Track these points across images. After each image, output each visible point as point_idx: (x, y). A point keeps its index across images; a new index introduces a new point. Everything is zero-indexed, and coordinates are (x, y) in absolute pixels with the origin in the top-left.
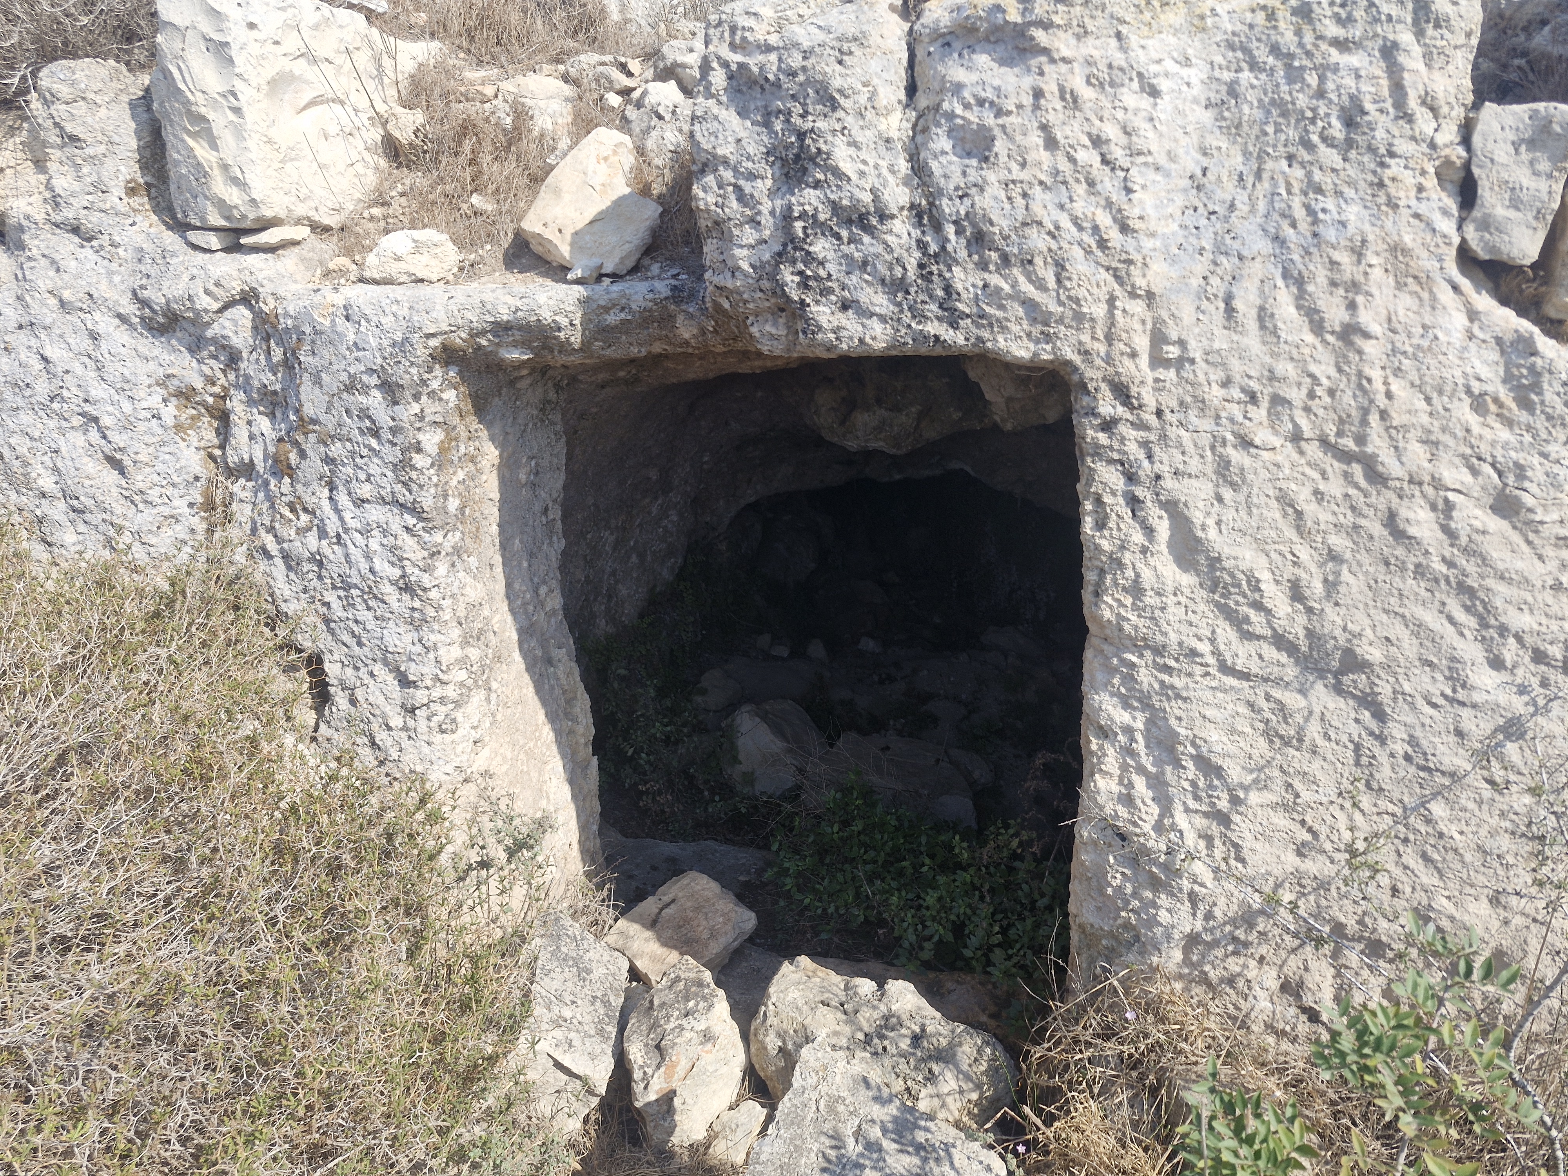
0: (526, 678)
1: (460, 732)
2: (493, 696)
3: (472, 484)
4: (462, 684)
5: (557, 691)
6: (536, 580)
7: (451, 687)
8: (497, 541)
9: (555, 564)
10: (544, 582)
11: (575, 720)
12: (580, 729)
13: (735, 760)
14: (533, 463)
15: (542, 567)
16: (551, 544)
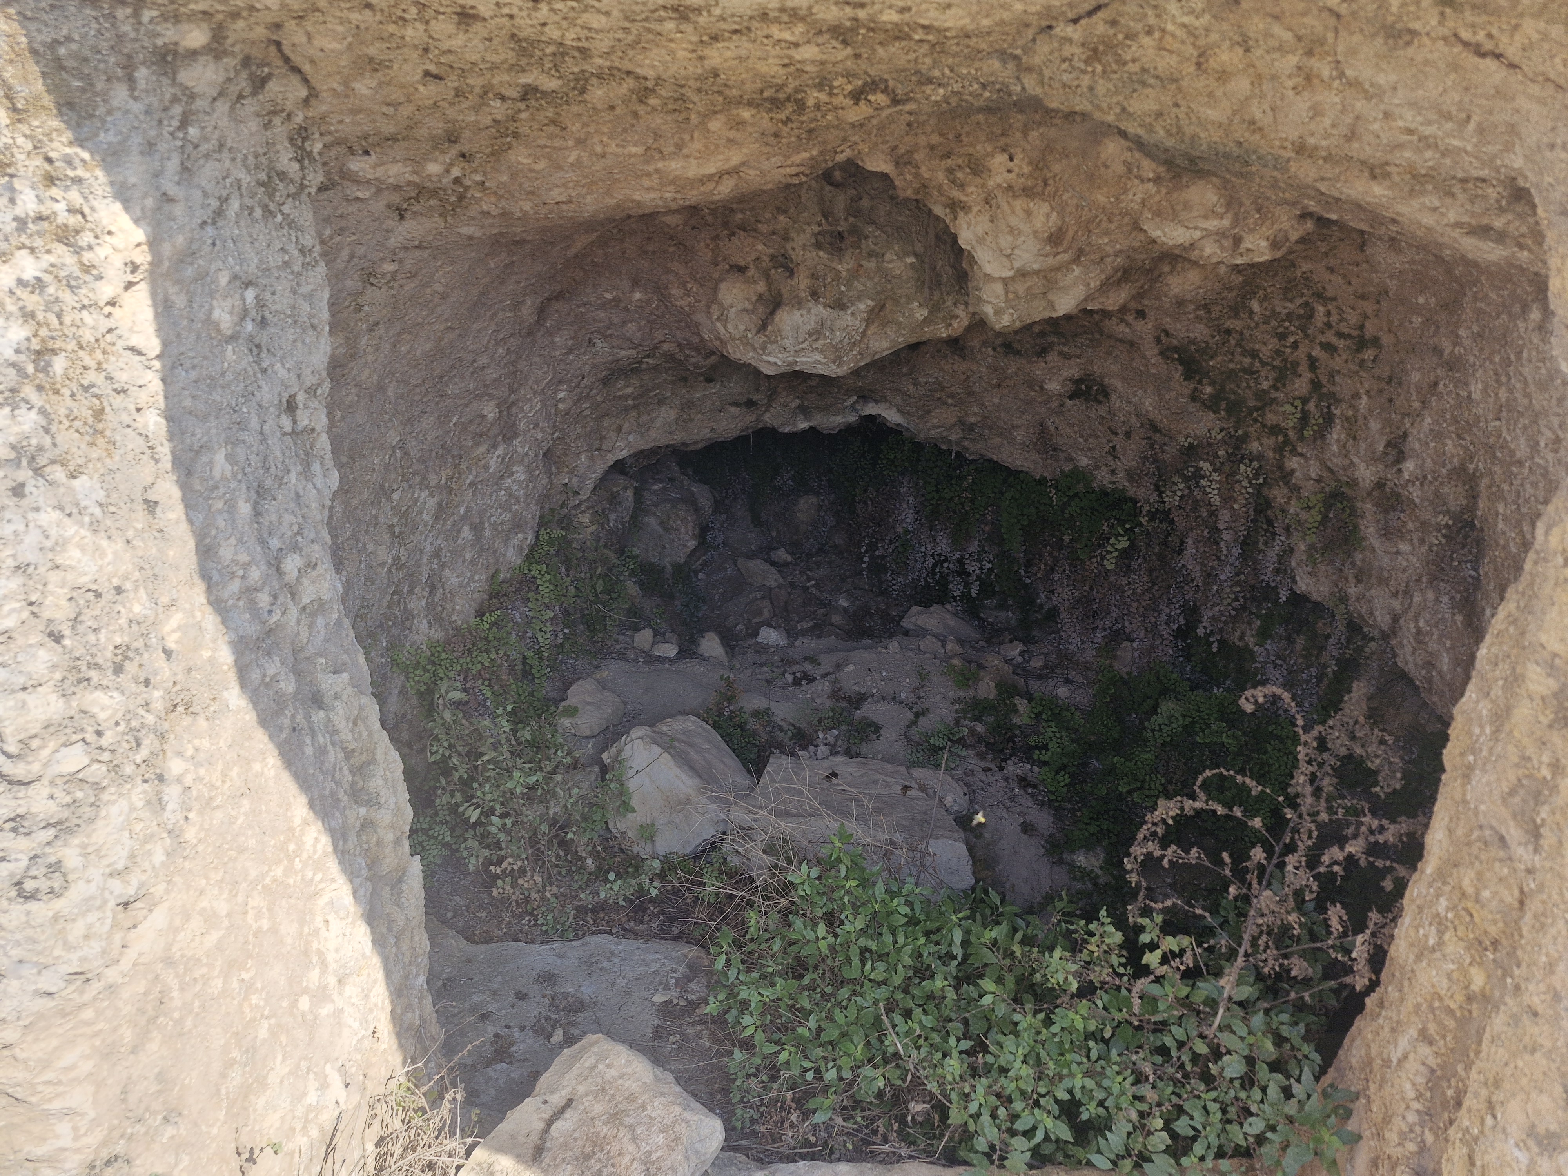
0: (261, 740)
1: (77, 892)
2: (172, 793)
3: (67, 297)
4: (75, 779)
5: (334, 756)
6: (275, 543)
7: (40, 791)
8: (165, 451)
9: (317, 513)
10: (295, 548)
11: (373, 802)
12: (384, 817)
13: (626, 807)
14: (250, 295)
15: (288, 518)
16: (306, 473)
